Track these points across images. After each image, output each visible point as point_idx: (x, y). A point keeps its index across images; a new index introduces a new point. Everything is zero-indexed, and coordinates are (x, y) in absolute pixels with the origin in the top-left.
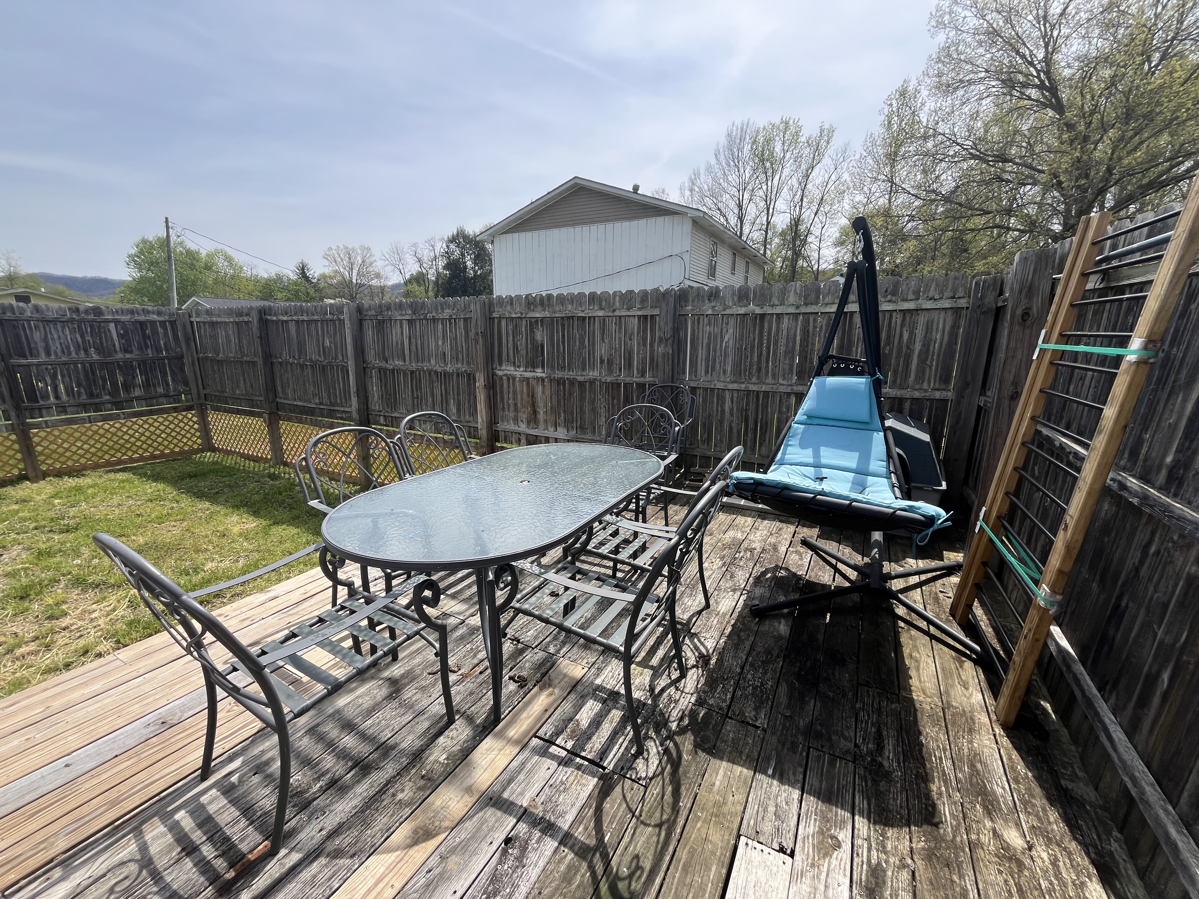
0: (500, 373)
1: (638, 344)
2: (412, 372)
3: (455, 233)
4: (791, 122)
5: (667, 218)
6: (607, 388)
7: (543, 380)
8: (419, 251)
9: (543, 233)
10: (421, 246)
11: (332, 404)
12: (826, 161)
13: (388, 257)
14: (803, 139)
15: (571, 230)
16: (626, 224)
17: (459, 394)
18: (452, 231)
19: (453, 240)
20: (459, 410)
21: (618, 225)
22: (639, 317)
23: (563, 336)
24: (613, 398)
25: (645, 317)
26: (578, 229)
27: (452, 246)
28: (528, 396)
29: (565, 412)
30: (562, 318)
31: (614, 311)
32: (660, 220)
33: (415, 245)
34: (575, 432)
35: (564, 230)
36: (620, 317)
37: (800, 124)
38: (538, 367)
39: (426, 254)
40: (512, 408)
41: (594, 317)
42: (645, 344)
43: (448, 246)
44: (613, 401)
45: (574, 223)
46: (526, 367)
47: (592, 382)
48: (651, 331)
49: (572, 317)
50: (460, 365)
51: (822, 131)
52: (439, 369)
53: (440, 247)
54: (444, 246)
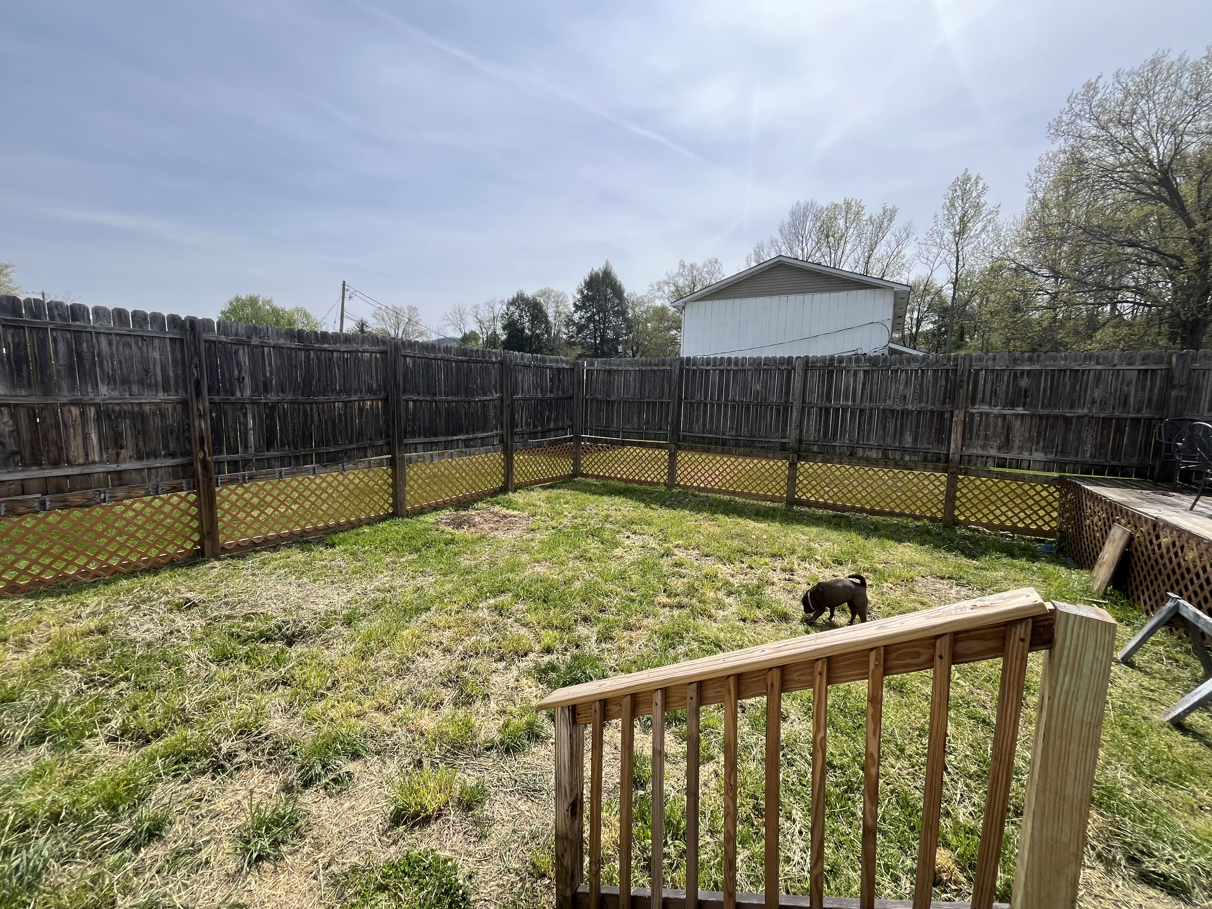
0: (973, 411)
1: (1136, 390)
2: (862, 411)
3: (515, 296)
4: (853, 203)
5: (868, 291)
6: (1097, 422)
7: (1023, 415)
8: (480, 312)
9: (737, 301)
10: (482, 307)
11: (751, 436)
12: (888, 236)
13: (450, 317)
14: (866, 217)
15: (767, 299)
16: (826, 296)
17: (917, 427)
18: (512, 294)
19: (513, 303)
20: (915, 440)
21: (817, 296)
22: (1139, 371)
23: (1052, 384)
24: (1103, 429)
25: (1146, 371)
26: (775, 299)
27: (512, 308)
28: (1003, 428)
29: (1045, 440)
30: (1054, 370)
31: (1115, 365)
32: (861, 293)
33: (477, 307)
34: (1054, 455)
35: (760, 300)
36: (1118, 370)
37: (862, 204)
38: (1018, 406)
39: (485, 314)
40: (982, 437)
41: (1089, 370)
42: (1143, 389)
43: (508, 309)
44: (1102, 431)
45: (771, 294)
46: (1004, 406)
47: (1080, 418)
48: (1152, 380)
49: (1065, 370)
50: (923, 405)
51: (885, 212)
52: (899, 408)
53: (500, 309)
54: (505, 307)
